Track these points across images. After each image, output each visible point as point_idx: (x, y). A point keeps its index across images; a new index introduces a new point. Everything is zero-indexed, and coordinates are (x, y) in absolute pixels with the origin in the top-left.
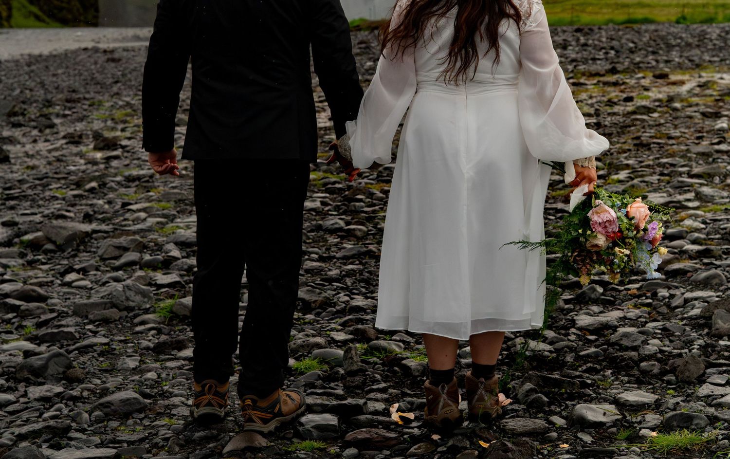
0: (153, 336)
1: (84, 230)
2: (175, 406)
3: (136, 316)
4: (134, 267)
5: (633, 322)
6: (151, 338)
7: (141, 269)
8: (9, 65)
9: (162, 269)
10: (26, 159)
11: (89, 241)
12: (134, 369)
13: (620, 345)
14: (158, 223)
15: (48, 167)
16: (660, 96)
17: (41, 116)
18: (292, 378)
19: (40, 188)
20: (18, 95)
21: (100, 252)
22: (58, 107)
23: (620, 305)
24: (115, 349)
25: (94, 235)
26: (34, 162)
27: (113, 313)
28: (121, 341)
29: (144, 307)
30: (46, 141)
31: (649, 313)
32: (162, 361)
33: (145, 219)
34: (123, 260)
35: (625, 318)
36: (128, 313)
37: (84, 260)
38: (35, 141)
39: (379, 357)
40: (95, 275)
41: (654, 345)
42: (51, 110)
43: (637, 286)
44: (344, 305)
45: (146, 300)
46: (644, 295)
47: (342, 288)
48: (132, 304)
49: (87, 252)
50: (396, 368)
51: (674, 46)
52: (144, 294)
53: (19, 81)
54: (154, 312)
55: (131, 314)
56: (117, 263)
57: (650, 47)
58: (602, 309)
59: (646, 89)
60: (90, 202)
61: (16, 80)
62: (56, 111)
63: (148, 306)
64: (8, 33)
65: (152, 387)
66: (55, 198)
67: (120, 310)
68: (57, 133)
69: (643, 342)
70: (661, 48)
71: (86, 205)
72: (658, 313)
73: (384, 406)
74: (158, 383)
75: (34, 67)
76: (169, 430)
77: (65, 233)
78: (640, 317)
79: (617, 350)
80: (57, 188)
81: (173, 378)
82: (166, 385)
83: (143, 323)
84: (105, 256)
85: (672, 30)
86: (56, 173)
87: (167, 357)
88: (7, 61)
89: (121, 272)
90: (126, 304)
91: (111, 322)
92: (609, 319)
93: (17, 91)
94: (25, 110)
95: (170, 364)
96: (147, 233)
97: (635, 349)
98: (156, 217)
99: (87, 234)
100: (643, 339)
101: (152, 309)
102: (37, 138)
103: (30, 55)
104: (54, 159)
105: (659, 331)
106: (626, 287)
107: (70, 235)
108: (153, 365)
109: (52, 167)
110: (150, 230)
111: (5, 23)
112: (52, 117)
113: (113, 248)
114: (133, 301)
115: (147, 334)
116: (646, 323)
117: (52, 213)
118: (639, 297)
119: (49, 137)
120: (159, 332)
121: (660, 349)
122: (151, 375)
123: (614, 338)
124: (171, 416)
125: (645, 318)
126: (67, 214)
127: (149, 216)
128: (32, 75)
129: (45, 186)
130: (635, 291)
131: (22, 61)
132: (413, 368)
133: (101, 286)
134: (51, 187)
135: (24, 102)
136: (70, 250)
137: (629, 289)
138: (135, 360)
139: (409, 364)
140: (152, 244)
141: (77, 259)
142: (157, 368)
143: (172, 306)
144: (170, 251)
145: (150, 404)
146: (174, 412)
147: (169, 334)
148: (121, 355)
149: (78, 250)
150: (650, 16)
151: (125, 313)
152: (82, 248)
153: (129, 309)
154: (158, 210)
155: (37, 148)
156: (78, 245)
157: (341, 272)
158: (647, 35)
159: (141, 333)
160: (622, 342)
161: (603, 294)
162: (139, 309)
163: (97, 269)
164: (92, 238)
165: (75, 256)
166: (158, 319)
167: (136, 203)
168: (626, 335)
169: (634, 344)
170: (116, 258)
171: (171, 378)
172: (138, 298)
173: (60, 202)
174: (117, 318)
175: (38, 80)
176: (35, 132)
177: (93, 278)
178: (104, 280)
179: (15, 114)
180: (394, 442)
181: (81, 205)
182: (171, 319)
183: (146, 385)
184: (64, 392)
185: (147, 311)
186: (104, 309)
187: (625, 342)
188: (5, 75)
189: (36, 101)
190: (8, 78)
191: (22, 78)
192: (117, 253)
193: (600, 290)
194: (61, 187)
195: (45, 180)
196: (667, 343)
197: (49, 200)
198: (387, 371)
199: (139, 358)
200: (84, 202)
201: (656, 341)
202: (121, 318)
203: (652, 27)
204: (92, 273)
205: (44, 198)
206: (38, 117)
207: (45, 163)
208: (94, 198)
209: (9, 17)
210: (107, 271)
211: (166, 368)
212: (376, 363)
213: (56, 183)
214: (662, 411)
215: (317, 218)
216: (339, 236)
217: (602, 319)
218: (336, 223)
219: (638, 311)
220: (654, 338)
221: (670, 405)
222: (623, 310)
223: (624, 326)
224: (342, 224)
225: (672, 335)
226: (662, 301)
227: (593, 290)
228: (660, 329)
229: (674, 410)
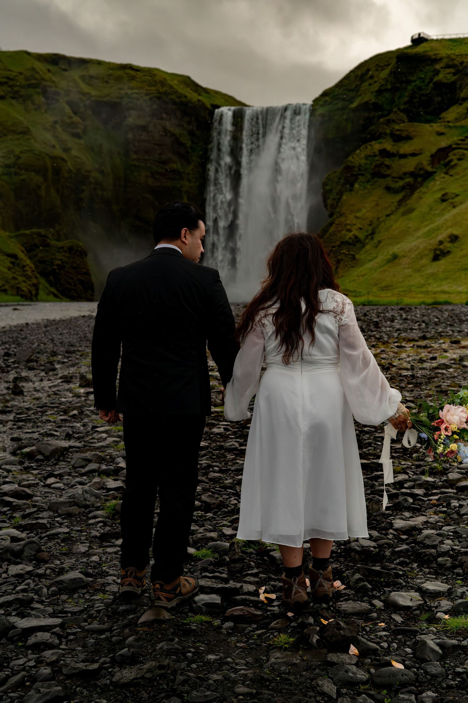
0: (100, 527)
1: (63, 446)
2: (109, 584)
3: (90, 512)
4: (94, 474)
5: (434, 526)
6: (99, 529)
7: (99, 475)
8: (33, 326)
9: (113, 476)
10: (34, 393)
11: (67, 454)
12: (84, 553)
13: (424, 544)
14: (114, 441)
15: (48, 398)
16: (454, 356)
17: (48, 362)
18: (193, 563)
19: (40, 414)
20: (35, 348)
21: (72, 462)
22: (60, 357)
23: (424, 512)
24: (73, 537)
25: (70, 450)
26: (37, 395)
27: (74, 509)
28: (78, 531)
29: (96, 505)
30: (49, 380)
31: (445, 519)
32: (104, 547)
33: (106, 438)
34: (87, 469)
35: (427, 522)
36: (85, 509)
37: (62, 468)
38: (42, 380)
39: (254, 549)
40: (68, 479)
41: (448, 544)
42: (55, 358)
43: (436, 497)
44: (233, 507)
45: (98, 500)
46: (442, 504)
47: (233, 494)
48: (88, 503)
49: (64, 462)
50: (266, 558)
51: (464, 321)
52: (97, 496)
53: (38, 338)
54: (103, 509)
55: (87, 511)
56: (83, 471)
57: (449, 321)
58: (412, 515)
59: (445, 351)
60: (71, 425)
61: (36, 337)
62: (58, 359)
63: (99, 505)
64: (35, 305)
65: (95, 568)
66: (49, 421)
67: (80, 507)
68: (56, 375)
69: (440, 542)
70: (455, 322)
71: (69, 427)
72: (451, 518)
73: (255, 588)
74: (99, 564)
75: (48, 328)
76: (102, 603)
77: (51, 448)
78: (438, 522)
79: (422, 547)
80: (51, 414)
81: (111, 561)
82: (105, 566)
83: (95, 517)
84: (76, 465)
86: (52, 403)
87: (108, 544)
88: (33, 324)
89: (85, 477)
90: (84, 503)
91: (73, 516)
92: (416, 523)
93: (36, 345)
94: (38, 358)
95: (109, 550)
96: (106, 449)
97: (434, 547)
98: (113, 437)
99: (66, 449)
100: (440, 540)
101: (101, 507)
102: (44, 378)
103: (48, 320)
104: (53, 393)
105: (452, 534)
106: (429, 498)
107: (54, 449)
108: (97, 551)
109: (50, 399)
110: (108, 446)
111: (34, 299)
112: (55, 364)
113: (80, 460)
114: (89, 501)
115: (96, 525)
116: (443, 526)
117: (46, 432)
118: (438, 506)
119: (51, 378)
120: (105, 524)
121: (452, 548)
122: (95, 558)
123: (420, 538)
124: (104, 592)
125: (442, 522)
126: (55, 433)
127: (109, 437)
128: (47, 333)
129: (43, 413)
130: (435, 502)
131: (42, 323)
132: (277, 558)
133: (70, 488)
134: (47, 413)
135: (38, 353)
136: (53, 460)
137: (431, 500)
138: (85, 546)
139: (275, 555)
140: (108, 457)
141: (58, 466)
142: (100, 553)
143: (115, 506)
144: (119, 463)
145: (92, 581)
146: (108, 588)
147: (111, 526)
148: (77, 541)
149: (59, 460)
150: (449, 300)
151: (83, 510)
152: (62, 458)
153: (87, 507)
154: (115, 432)
155: (43, 385)
156: (59, 457)
157: (233, 481)
158: (447, 313)
159: (92, 524)
160: (425, 542)
161: (412, 503)
162: (93, 507)
163: (69, 475)
164: (69, 452)
165: (56, 464)
166: (105, 515)
167: (101, 426)
168: (428, 537)
169: (434, 544)
170: (83, 467)
171: (108, 560)
172: (93, 499)
173: (52, 424)
174: (77, 513)
175: (50, 337)
176: (43, 374)
177: (65, 481)
178: (72, 484)
179: (32, 361)
180: (260, 618)
181: (65, 427)
182: (114, 515)
183: (91, 566)
184: (33, 570)
185: (98, 509)
186: (70, 507)
187: (427, 542)
188: (29, 334)
189: (46, 352)
190: (31, 336)
191: (39, 336)
192: (84, 463)
193: (411, 500)
194: (53, 414)
195: (44, 408)
196: (457, 543)
197: (45, 422)
198: (260, 559)
199: (88, 545)
200: (67, 424)
201: (449, 542)
202: (80, 513)
203: (450, 307)
204: (65, 477)
205: (42, 421)
206: (45, 363)
207: (46, 395)
208: (74, 421)
209: (37, 294)
210: (76, 476)
211: (106, 552)
212: (252, 553)
213: (51, 411)
214: (453, 598)
215: (221, 440)
216: (235, 454)
217: (411, 523)
218: (233, 445)
219: (436, 517)
220: (448, 539)
221: (459, 594)
222: (426, 516)
223: (427, 528)
224: (237, 445)
225: (461, 537)
226: (453, 510)
227: (406, 500)
228: (452, 532)
229: (461, 597)
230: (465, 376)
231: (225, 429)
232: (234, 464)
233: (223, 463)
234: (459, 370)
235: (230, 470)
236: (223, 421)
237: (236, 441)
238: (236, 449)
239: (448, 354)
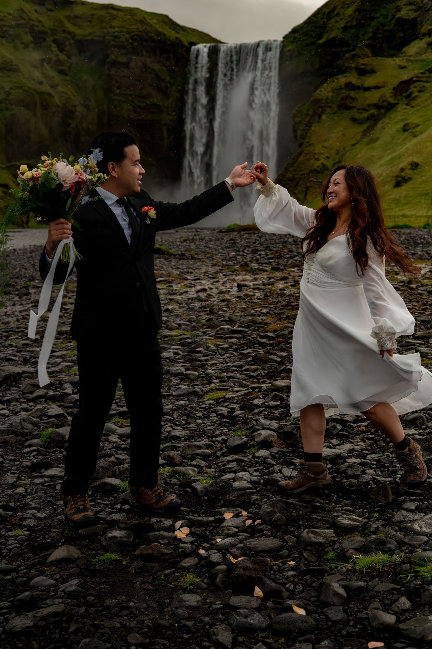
0: (34, 456)
1: (16, 372)
2: (27, 518)
3: (27, 440)
4: (41, 400)
5: (359, 454)
6: (32, 458)
7: (46, 401)
9: (59, 401)
10: (5, 317)
11: (19, 379)
12: (12, 484)
13: (346, 474)
14: (67, 366)
15: (16, 323)
16: (405, 278)
17: (24, 287)
18: (115, 495)
19: (4, 338)
21: (22, 389)
22: (37, 281)
23: (352, 439)
24: (5, 467)
25: (23, 375)
26: (6, 319)
27: (11, 438)
28: (11, 460)
29: (33, 433)
30: (21, 304)
31: (371, 446)
32: (33, 477)
33: (60, 363)
34: (35, 394)
35: (353, 450)
36: (22, 438)
37: (13, 393)
38: (14, 305)
39: (178, 479)
40: (15, 405)
41: (369, 474)
42: (32, 283)
43: (365, 424)
44: (167, 434)
45: (36, 428)
46: (370, 431)
47: (170, 420)
48: (26, 431)
49: (16, 387)
50: (188, 489)
51: (419, 244)
52: (35, 424)
54: (39, 438)
55: (24, 439)
56: (31, 396)
57: (404, 244)
58: (339, 442)
59: (397, 274)
60: (31, 349)
62: (35, 284)
63: (36, 433)
65: (18, 500)
66: (11, 346)
67: (17, 435)
68: (29, 299)
69: (362, 472)
70: (411, 245)
71: (28, 351)
72: (377, 445)
73: (171, 523)
74: (23, 496)
76: (15, 540)
77: (4, 374)
78: (364, 449)
79: (344, 477)
80: (14, 339)
81: (36, 493)
82: (28, 499)
83: (30, 446)
84: (25, 391)
85: (420, 233)
86: (18, 328)
87: (37, 474)
89: (31, 404)
90: (21, 431)
91: (9, 445)
92: (342, 451)
95: (37, 481)
96: (58, 374)
97: (356, 477)
98: (67, 362)
99: (19, 375)
100: (362, 469)
101: (38, 435)
102: (16, 302)
104: (22, 317)
105: (375, 463)
106: (358, 424)
107: (6, 375)
108: (24, 482)
109: (18, 323)
110: (60, 371)
111: (25, 226)
112: (29, 289)
113: (30, 386)
114: (27, 429)
115: (30, 454)
116: (367, 454)
117: (5, 357)
118: (365, 432)
119: (24, 302)
120: (39, 453)
121: (373, 478)
122: (21, 490)
123: (343, 467)
124: (21, 527)
125: (368, 450)
126: (14, 358)
127: (62, 362)
128: (30, 259)
129: (7, 337)
130: (364, 428)
132: (198, 489)
133: (14, 414)
134: (11, 338)
135: (17, 278)
136: (5, 385)
137: (360, 426)
138: (14, 477)
139: (197, 486)
140: (57, 382)
141: (9, 392)
142: (27, 484)
143: (51, 434)
144: (67, 388)
145: (11, 515)
146: (25, 523)
147: (44, 455)
148: (7, 471)
149: (11, 386)
150: (408, 224)
151: (20, 438)
152: (14, 383)
153: (24, 435)
154: (70, 357)
155: (14, 310)
156: (12, 382)
157: (173, 407)
158: (404, 236)
159: (27, 453)
160: (347, 472)
161: (341, 430)
162: (30, 435)
163: (17, 401)
164: (22, 377)
165: (8, 389)
166: (41, 443)
167: (59, 351)
168: (351, 466)
169: (356, 473)
170: (31, 393)
171: (33, 492)
172: (30, 426)
173: (13, 348)
174: (14, 442)
176: (17, 298)
177: (11, 408)
178: (17, 410)
179: (9, 285)
180: (169, 557)
181: (25, 351)
182: (49, 443)
185: (35, 437)
186: (8, 435)
187: (350, 472)
189: (25, 277)
192: (33, 389)
193: (339, 427)
194: (17, 338)
195: (10, 333)
196: (379, 473)
197: (7, 347)
198: (182, 491)
199: (16, 475)
200: (28, 349)
201: (371, 471)
202: (16, 442)
203: (408, 231)
204: (13, 404)
205: (5, 345)
206: (21, 288)
207: (15, 320)
208: (35, 346)
210: (24, 402)
211: (33, 483)
212: (175, 484)
213: (15, 335)
214: (366, 534)
215: (169, 364)
216: (180, 378)
217: (337, 451)
218: (179, 369)
219: (363, 444)
220: (371, 468)
221: (372, 529)
222: (353, 443)
223: (351, 457)
224: (183, 369)
225: (383, 466)
226: (381, 437)
227: (335, 427)
228: (375, 461)
229: (375, 533)
230: (411, 298)
231: (175, 353)
232: (177, 389)
233: (166, 388)
234: (406, 293)
235: (171, 395)
236: (174, 345)
237: (182, 366)
238: (181, 374)
239: (399, 277)
